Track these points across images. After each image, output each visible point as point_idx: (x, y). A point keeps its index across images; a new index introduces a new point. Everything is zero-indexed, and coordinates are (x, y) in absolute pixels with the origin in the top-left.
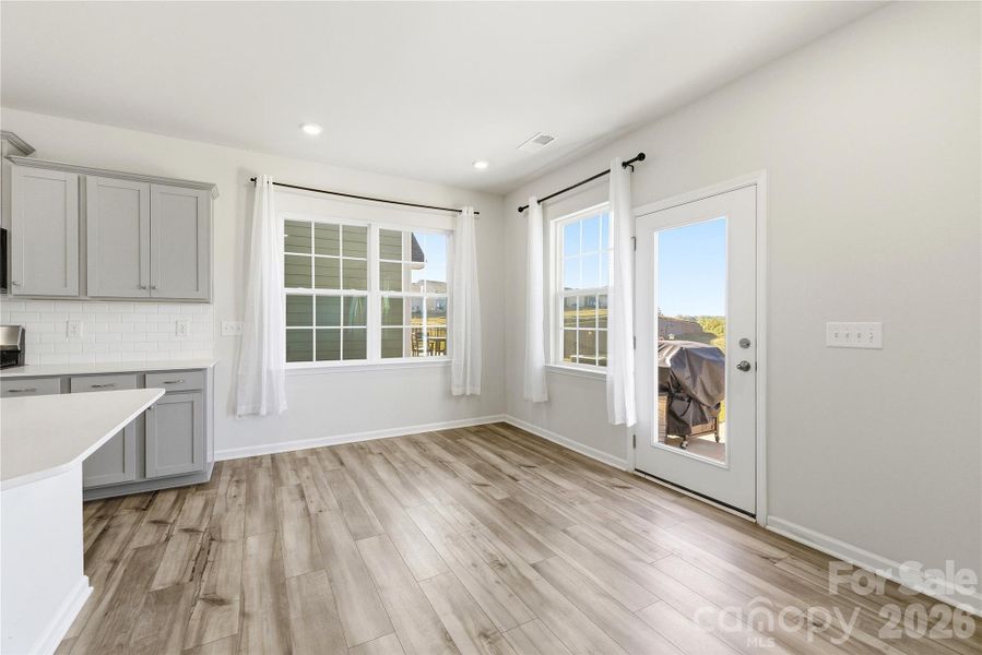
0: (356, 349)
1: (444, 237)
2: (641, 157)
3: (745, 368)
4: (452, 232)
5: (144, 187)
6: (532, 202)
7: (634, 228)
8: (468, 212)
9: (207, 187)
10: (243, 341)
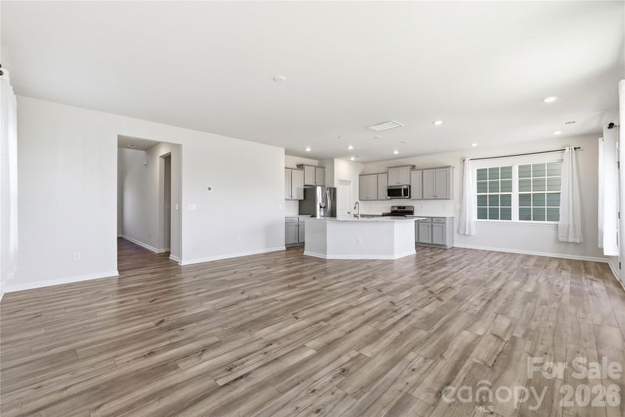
0: (507, 215)
5: (434, 170)
7: (618, 157)
9: (449, 167)
10: (461, 211)
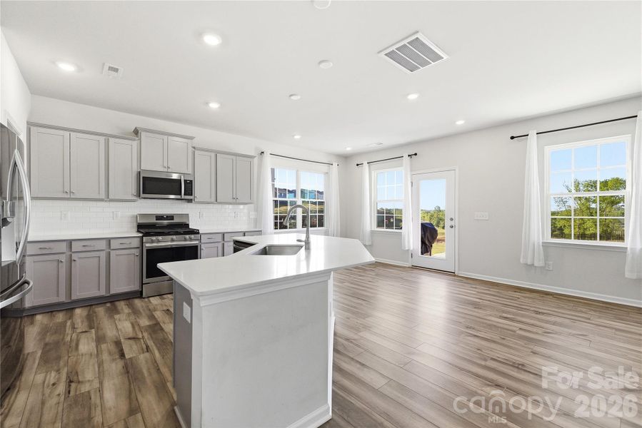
1: (323, 176)
2: (416, 154)
3: (452, 227)
4: (327, 173)
6: (365, 163)
7: (412, 179)
8: (335, 165)
